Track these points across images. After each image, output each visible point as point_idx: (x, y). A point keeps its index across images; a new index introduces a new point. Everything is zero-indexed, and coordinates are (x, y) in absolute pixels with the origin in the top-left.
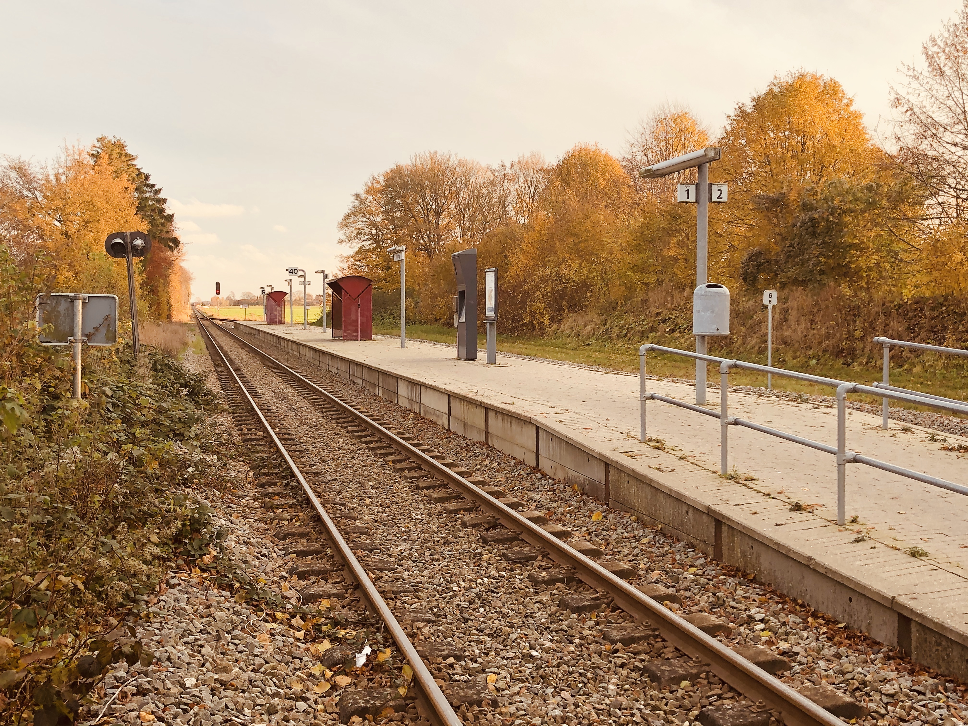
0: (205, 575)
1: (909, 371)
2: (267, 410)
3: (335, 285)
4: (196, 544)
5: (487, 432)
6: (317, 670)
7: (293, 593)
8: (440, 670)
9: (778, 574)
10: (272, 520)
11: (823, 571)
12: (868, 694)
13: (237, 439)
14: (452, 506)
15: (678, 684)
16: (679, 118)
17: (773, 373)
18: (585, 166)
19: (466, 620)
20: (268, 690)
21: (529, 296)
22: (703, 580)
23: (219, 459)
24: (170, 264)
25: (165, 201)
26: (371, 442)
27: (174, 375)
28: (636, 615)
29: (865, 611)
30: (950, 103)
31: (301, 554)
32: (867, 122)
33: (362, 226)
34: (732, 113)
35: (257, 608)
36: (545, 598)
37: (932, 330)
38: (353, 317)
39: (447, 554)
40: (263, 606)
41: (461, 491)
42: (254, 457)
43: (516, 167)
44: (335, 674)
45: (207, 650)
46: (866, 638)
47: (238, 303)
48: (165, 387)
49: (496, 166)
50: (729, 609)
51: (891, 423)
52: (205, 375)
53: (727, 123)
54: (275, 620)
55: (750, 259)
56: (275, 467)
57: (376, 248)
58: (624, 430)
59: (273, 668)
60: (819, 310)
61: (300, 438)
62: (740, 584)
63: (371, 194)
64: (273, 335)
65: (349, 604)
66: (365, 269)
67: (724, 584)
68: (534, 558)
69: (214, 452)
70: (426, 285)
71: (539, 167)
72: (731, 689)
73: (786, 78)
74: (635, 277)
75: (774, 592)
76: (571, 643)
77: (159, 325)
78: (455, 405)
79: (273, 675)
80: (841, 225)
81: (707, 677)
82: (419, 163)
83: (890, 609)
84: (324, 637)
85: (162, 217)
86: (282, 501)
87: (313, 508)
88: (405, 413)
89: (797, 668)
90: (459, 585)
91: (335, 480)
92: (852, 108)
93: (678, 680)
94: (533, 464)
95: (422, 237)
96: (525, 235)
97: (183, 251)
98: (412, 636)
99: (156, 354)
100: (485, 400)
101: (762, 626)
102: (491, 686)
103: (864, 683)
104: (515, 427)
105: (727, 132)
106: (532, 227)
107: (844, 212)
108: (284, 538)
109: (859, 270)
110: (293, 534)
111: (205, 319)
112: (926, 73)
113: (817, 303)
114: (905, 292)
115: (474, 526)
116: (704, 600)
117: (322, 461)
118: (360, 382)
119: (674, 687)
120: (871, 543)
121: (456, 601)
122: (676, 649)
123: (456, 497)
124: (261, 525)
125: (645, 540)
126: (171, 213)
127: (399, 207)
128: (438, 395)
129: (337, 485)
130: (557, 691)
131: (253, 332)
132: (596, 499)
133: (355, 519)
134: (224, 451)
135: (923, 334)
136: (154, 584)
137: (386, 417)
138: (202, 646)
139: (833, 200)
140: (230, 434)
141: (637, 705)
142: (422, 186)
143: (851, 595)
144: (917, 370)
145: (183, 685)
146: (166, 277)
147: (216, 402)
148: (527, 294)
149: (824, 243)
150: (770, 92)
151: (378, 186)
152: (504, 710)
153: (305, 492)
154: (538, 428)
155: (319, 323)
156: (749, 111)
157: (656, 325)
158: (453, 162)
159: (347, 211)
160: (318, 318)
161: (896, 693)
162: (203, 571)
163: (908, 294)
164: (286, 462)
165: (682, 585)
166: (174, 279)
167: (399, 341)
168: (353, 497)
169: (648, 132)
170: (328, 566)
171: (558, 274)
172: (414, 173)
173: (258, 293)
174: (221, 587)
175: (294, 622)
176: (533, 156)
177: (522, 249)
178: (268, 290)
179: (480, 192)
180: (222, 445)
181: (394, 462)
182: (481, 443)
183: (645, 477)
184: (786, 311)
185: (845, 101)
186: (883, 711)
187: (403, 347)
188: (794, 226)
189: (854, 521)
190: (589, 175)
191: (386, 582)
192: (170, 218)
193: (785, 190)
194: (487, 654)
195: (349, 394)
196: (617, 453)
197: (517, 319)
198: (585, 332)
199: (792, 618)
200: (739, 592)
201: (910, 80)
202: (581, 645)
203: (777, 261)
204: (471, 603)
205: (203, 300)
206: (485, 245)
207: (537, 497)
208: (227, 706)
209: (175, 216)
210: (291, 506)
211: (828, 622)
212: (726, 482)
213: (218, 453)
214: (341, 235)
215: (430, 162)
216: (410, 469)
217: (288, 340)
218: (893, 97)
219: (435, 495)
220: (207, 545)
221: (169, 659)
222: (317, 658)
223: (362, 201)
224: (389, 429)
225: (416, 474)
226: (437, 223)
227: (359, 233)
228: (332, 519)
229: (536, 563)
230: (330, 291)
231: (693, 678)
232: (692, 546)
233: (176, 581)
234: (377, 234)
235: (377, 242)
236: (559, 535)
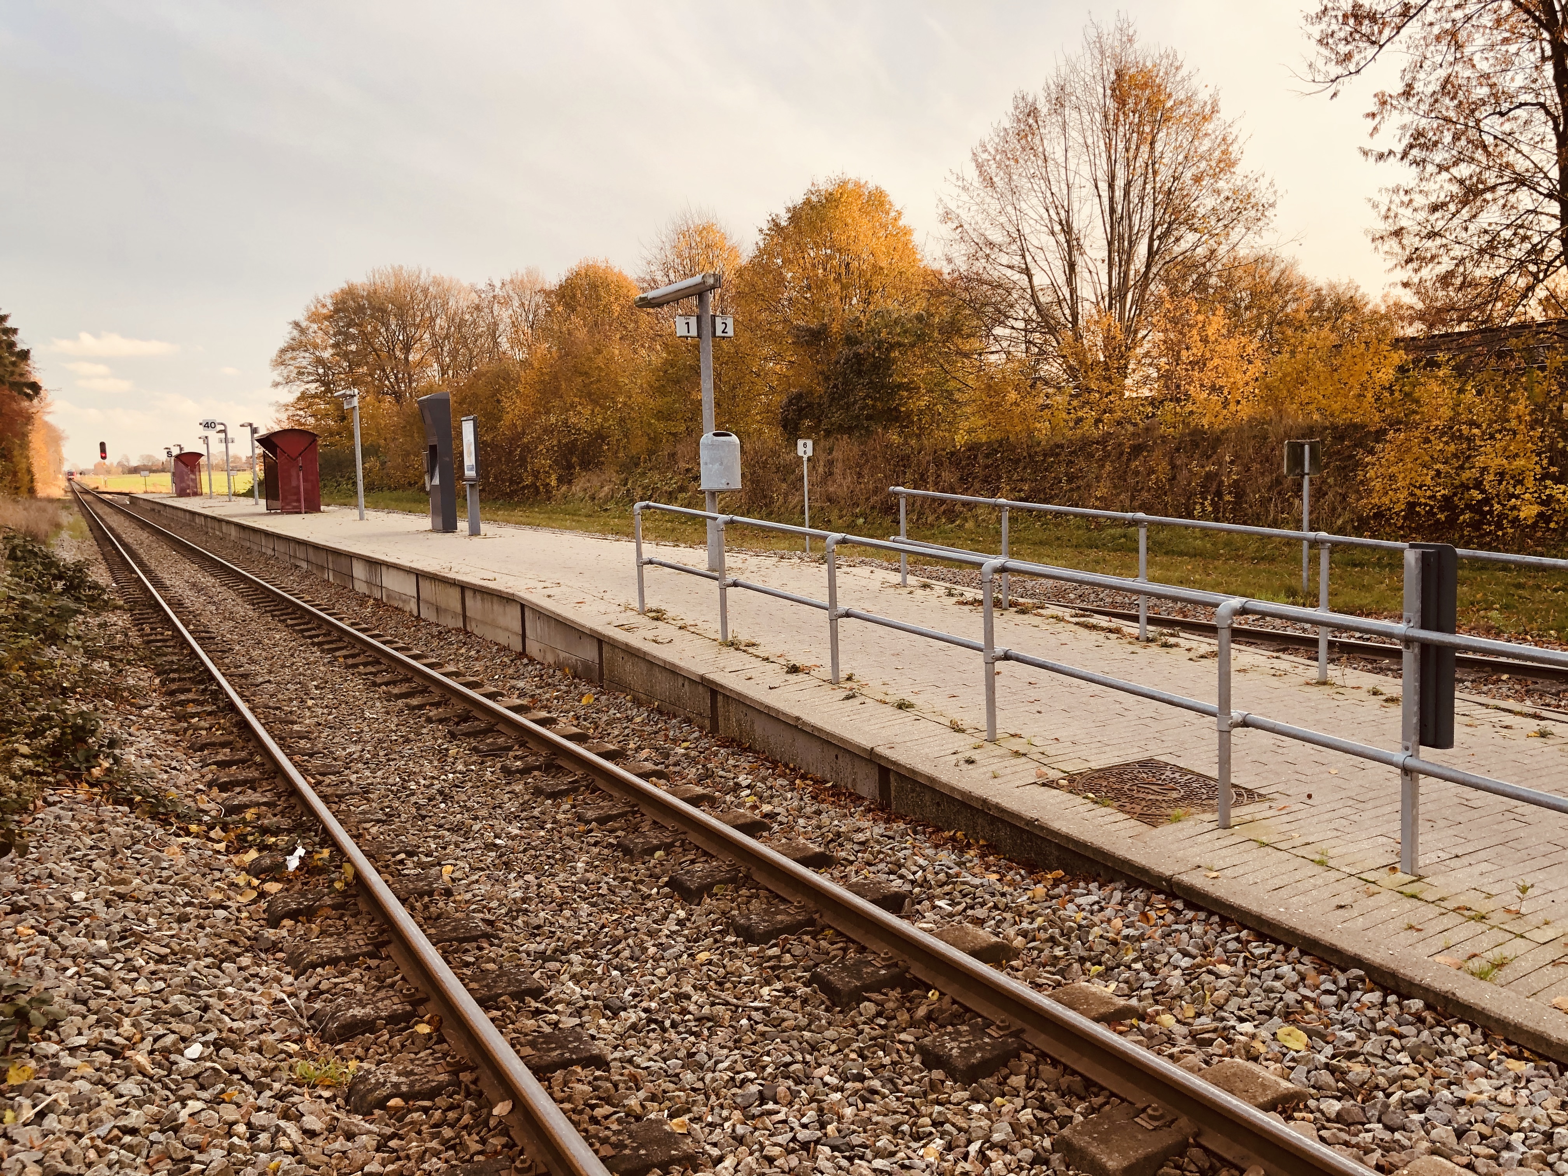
0: (95, 790)
1: (960, 527)
2: (177, 605)
3: (267, 441)
4: (80, 755)
5: (465, 617)
6: (241, 879)
7: (212, 805)
8: (387, 866)
9: (772, 740)
10: (186, 730)
11: (809, 730)
12: (841, 845)
13: (137, 641)
14: (415, 702)
15: (652, 854)
16: (705, 230)
17: (811, 536)
18: (594, 287)
19: (423, 817)
20: (179, 900)
21: (530, 451)
22: (693, 753)
23: (111, 666)
24: (29, 419)
25: (15, 331)
26: (318, 636)
27: (43, 564)
28: (616, 794)
29: (850, 767)
30: (1003, 219)
31: (221, 764)
32: (917, 238)
33: (305, 363)
34: (765, 227)
35: (165, 823)
36: (518, 788)
37: (985, 480)
38: (294, 484)
39: (407, 752)
40: (173, 820)
41: (427, 684)
42: (159, 661)
43: (509, 287)
44: (264, 881)
45: (99, 864)
46: (851, 794)
47: (135, 470)
48: (29, 579)
49: (482, 285)
50: (718, 779)
51: (911, 580)
52: (88, 563)
53: (759, 238)
54: (188, 833)
55: (790, 403)
56: (188, 671)
57: (325, 392)
58: (622, 601)
59: (185, 879)
60: (867, 461)
61: (223, 636)
62: (733, 754)
63: (314, 321)
64: (185, 511)
65: (282, 812)
66: (311, 420)
67: (716, 755)
68: (510, 748)
69: (104, 658)
70: (394, 439)
71: (538, 288)
72: (705, 854)
73: (824, 186)
74: (660, 426)
75: (766, 759)
76: (543, 828)
77: (15, 501)
78: (425, 585)
79: (184, 886)
80: (889, 362)
81: (682, 845)
82: (378, 282)
83: (870, 761)
84: (251, 847)
85: (12, 354)
86: (199, 709)
87: (238, 712)
88: (362, 600)
89: (776, 827)
90: (418, 783)
91: (269, 681)
92: (901, 223)
93: (651, 851)
94: (519, 649)
95: (388, 378)
96: (522, 373)
97: (49, 399)
98: (357, 837)
99: (14, 537)
100: (459, 577)
101: (748, 792)
102: (446, 877)
103: (838, 835)
104: (497, 608)
105: (759, 249)
106: (531, 365)
107: (892, 347)
108: (201, 749)
109: (909, 414)
110: (213, 744)
111: (87, 492)
112: (976, 184)
113: (864, 453)
114: (957, 438)
115: (441, 721)
116: (692, 773)
117: (252, 661)
118: (304, 565)
119: (647, 858)
120: (861, 699)
121: (413, 799)
122: (655, 822)
123: (422, 692)
124: (171, 737)
125: (638, 720)
126: (25, 348)
127: (354, 338)
128: (401, 573)
129: (271, 688)
130: (520, 875)
131: (158, 508)
132: (590, 681)
133: (293, 723)
134: (118, 655)
135: (977, 485)
136: (27, 802)
137: (337, 606)
138: (92, 861)
139: (879, 333)
140: (126, 635)
141: (606, 879)
142: (384, 311)
143: (836, 752)
144: (970, 525)
145: (69, 900)
146: (24, 436)
147: (106, 597)
148: (526, 448)
149: (871, 382)
150: (807, 202)
151: (325, 311)
152: (458, 898)
153: (228, 696)
154: (523, 606)
155: (249, 494)
156: (784, 223)
157: (686, 483)
158: (424, 280)
159: (282, 344)
160: (248, 486)
161: (867, 841)
162: (92, 785)
163: (960, 439)
164: (202, 663)
165: (672, 760)
166: (36, 439)
167: (356, 512)
168: (291, 700)
169: (668, 247)
170: (256, 774)
171: (565, 423)
172: (372, 295)
173: (163, 457)
174: (116, 802)
175: (212, 834)
176: (529, 273)
177: (518, 392)
178: (176, 451)
179: (462, 319)
180: (114, 648)
181: (345, 657)
182: (458, 630)
183: (639, 650)
184: (831, 463)
185: (893, 214)
186: (852, 858)
187: (361, 518)
188: (837, 362)
189: (849, 679)
190: (598, 299)
191: (329, 785)
192: (25, 355)
193: (826, 320)
194: (445, 848)
195: (290, 580)
196: (611, 627)
197: (515, 481)
198: (602, 495)
199: (781, 781)
200: (731, 762)
201: (960, 191)
202: (553, 829)
203: (820, 405)
204: (430, 800)
205: (82, 467)
206: (470, 386)
207: (521, 684)
208: (125, 917)
209: (32, 353)
210: (210, 714)
211: (816, 781)
212: (725, 649)
213: (110, 658)
214: (276, 375)
215: (393, 279)
216: (365, 665)
217: (206, 517)
218: (941, 211)
219: (396, 691)
220: (96, 756)
221: (50, 876)
222: (240, 868)
223: (303, 331)
224: (341, 619)
225: (373, 670)
226: (406, 359)
227: (300, 373)
228: (263, 725)
229: (511, 753)
230: (260, 450)
231: (667, 848)
232: (688, 721)
233: (57, 799)
234: (326, 374)
235: (324, 383)
236: (542, 722)
